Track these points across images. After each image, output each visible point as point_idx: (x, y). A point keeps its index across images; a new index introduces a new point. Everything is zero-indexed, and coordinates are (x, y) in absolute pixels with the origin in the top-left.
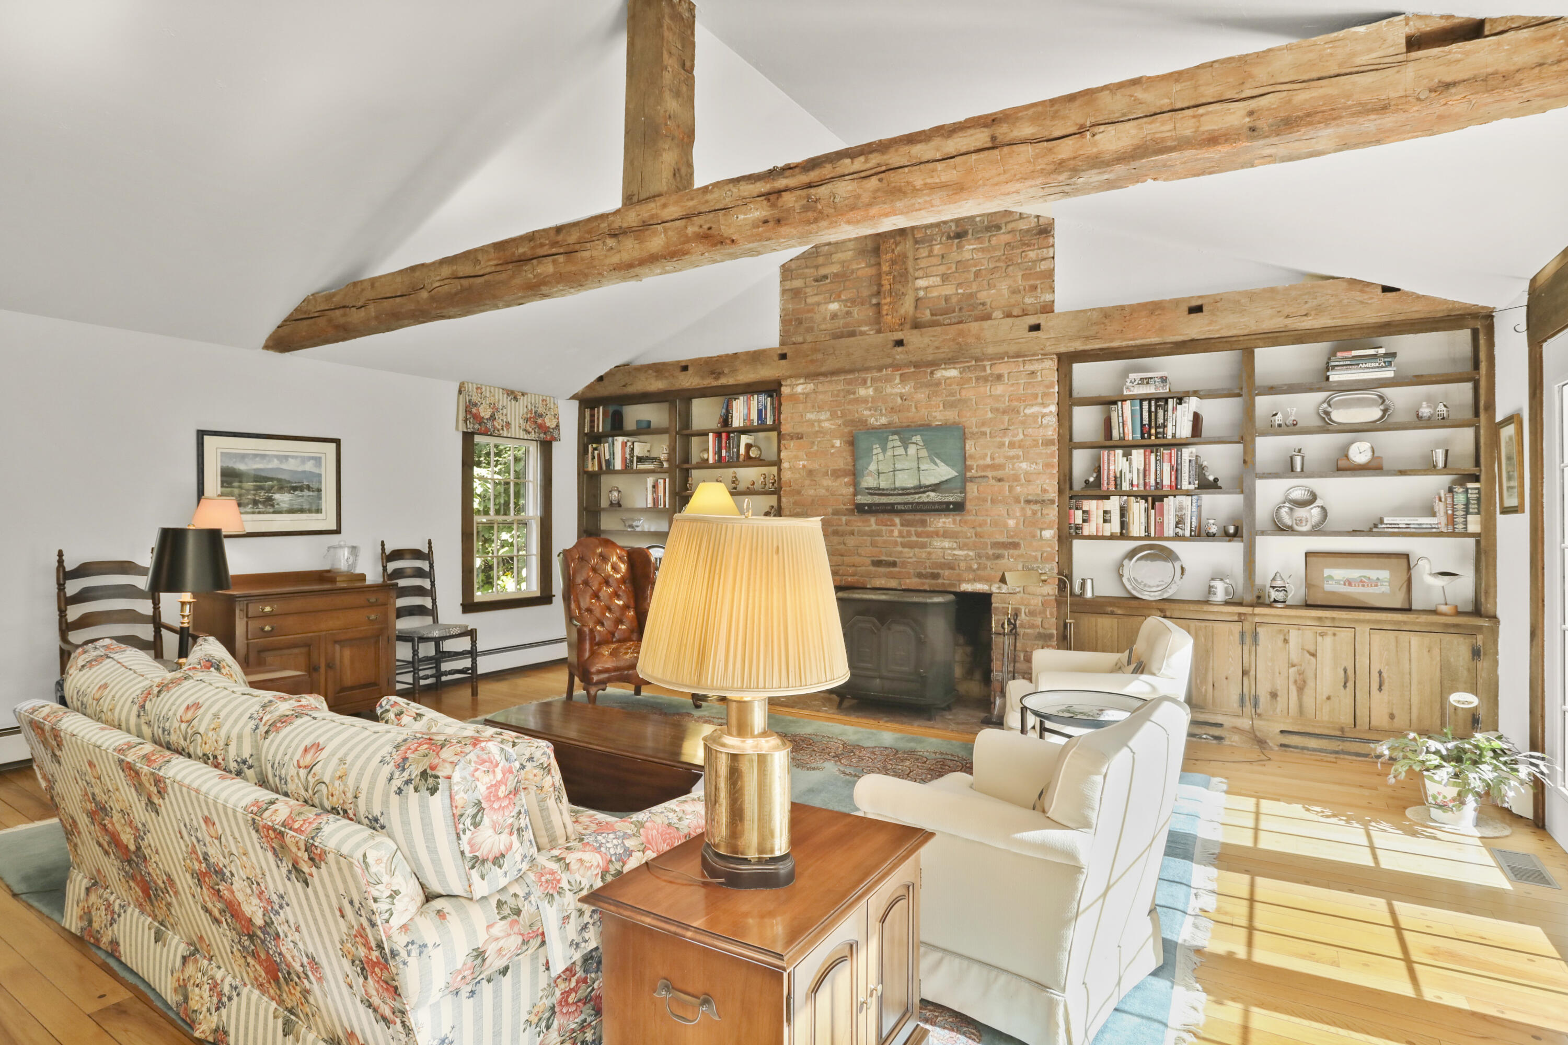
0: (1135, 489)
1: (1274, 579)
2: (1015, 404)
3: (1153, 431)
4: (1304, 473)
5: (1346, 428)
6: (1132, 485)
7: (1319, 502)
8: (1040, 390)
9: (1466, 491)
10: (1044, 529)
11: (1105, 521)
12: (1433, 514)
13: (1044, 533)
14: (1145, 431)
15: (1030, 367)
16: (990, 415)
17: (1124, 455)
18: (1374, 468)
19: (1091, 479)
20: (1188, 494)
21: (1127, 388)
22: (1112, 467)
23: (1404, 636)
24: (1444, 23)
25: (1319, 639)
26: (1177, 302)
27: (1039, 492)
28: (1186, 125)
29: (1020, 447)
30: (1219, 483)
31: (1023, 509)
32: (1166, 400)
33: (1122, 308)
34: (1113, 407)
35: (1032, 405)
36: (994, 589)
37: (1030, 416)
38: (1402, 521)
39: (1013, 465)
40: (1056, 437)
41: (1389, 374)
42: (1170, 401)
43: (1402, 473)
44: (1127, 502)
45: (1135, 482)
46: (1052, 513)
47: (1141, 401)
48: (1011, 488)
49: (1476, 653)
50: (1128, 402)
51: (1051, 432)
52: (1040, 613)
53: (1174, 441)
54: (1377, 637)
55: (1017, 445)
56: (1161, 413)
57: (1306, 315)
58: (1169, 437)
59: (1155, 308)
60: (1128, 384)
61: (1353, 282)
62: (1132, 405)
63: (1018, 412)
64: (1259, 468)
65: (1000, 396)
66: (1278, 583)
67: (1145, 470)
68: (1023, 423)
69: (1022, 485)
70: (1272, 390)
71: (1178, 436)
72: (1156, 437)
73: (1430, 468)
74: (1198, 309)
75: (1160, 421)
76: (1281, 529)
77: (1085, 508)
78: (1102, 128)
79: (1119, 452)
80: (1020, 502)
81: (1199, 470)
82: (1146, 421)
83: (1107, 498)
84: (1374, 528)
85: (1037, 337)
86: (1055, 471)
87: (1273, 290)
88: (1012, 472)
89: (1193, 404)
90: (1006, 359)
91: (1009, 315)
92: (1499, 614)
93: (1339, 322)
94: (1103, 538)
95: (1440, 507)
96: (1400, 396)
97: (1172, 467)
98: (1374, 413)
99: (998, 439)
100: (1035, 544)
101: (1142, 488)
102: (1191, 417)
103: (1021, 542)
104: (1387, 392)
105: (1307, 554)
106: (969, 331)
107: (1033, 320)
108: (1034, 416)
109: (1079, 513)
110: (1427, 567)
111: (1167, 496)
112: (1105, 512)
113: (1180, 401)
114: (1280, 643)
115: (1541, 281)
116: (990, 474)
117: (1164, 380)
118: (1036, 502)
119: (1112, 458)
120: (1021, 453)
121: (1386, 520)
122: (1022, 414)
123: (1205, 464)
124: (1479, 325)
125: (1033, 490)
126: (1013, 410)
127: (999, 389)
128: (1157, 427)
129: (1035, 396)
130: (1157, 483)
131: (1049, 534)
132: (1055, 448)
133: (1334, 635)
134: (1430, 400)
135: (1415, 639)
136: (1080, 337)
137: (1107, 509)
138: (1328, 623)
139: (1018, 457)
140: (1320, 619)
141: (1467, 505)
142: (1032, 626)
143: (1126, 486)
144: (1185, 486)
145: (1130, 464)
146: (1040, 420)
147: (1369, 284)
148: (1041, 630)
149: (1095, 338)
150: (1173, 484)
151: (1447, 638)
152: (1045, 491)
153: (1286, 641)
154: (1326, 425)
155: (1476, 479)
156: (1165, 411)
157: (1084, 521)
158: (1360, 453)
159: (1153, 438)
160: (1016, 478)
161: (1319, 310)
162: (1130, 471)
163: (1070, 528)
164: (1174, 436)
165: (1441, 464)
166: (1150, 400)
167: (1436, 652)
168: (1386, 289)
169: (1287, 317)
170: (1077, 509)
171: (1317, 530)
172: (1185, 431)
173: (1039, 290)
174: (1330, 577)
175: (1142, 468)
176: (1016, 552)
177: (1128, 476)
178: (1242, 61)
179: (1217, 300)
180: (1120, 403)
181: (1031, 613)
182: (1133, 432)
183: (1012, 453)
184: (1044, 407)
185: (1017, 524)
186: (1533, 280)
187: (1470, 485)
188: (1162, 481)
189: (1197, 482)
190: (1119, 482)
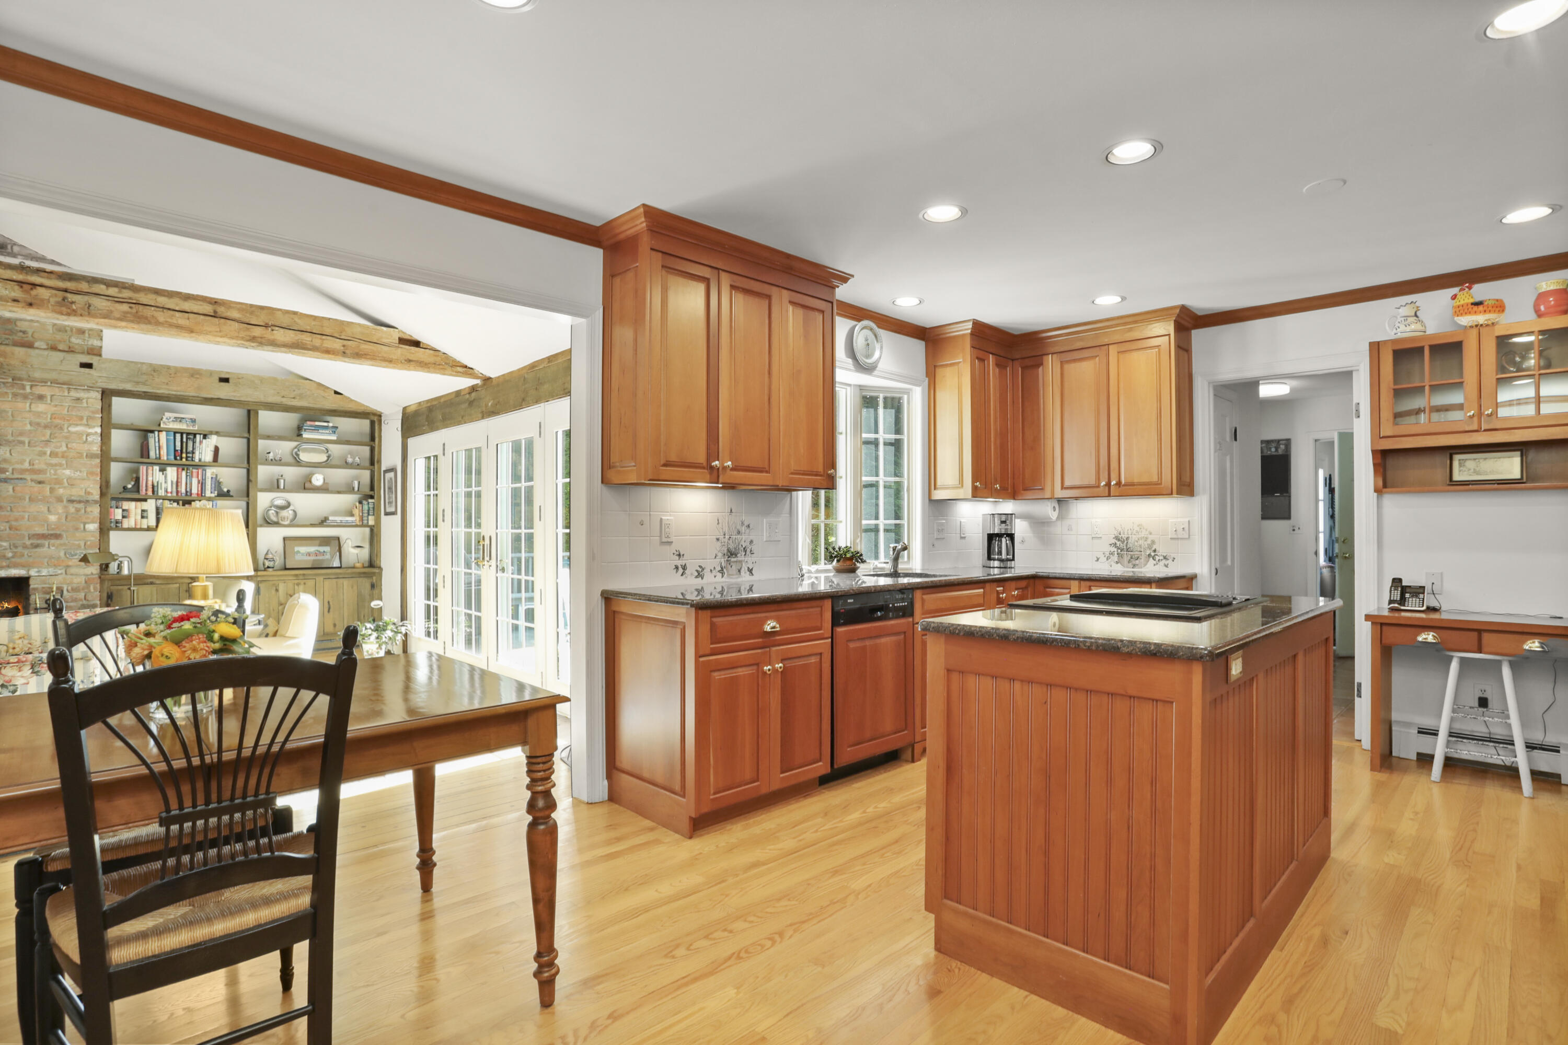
0: (169, 495)
1: (267, 554)
2: (57, 421)
3: (184, 455)
4: (285, 490)
5: (308, 465)
6: (166, 491)
7: (291, 507)
8: (86, 414)
9: (368, 503)
10: (88, 523)
11: (143, 517)
12: (352, 515)
13: (87, 526)
14: (178, 454)
15: (74, 394)
16: (28, 427)
17: (160, 470)
18: (324, 489)
19: (129, 486)
20: (209, 499)
21: (164, 423)
22: (150, 479)
23: (340, 581)
24: (409, 338)
25: (296, 587)
26: (211, 373)
27: (83, 494)
28: (317, 341)
29: (63, 457)
30: (231, 493)
31: (66, 507)
32: (195, 435)
33: (169, 368)
34: (150, 435)
35: (77, 425)
36: (33, 573)
37: (75, 433)
38: (338, 519)
39: (56, 471)
40: (99, 452)
41: (334, 438)
42: (198, 436)
43: (339, 492)
44: (162, 504)
45: (169, 490)
46: (95, 510)
47: (175, 433)
48: (52, 490)
49: (373, 586)
50: (164, 433)
51: (96, 449)
52: (83, 589)
53: (200, 464)
54: (327, 582)
55: (60, 455)
56: (190, 444)
57: (294, 398)
58: (197, 460)
59: (194, 373)
60: (164, 419)
61: (320, 385)
62: (167, 435)
63: (61, 429)
64: (260, 485)
65: (41, 413)
66: (270, 556)
67: (177, 482)
68: (66, 438)
69: (65, 488)
70: (269, 437)
71: (203, 460)
72: (187, 460)
73: (350, 490)
74: (226, 380)
75: (190, 449)
76: (268, 523)
77: (124, 508)
78: (277, 328)
79: (157, 468)
80: (62, 501)
81: (217, 484)
82: (178, 448)
83: (145, 500)
84: (323, 522)
85: (89, 374)
86: (98, 478)
87: (275, 379)
88: (55, 477)
89: (213, 440)
90: (49, 384)
91: (54, 348)
92: (383, 565)
93: (311, 405)
94: (141, 529)
95: (356, 512)
96: (336, 449)
97: (199, 481)
98: (322, 458)
99: (39, 449)
100: (77, 534)
101: (175, 494)
102: (213, 449)
103: (63, 533)
104: (330, 446)
105: (285, 539)
106: (13, 354)
107: (86, 359)
108: (79, 434)
109: (120, 511)
110: (350, 543)
111: (194, 501)
112: (143, 511)
113: (205, 437)
114: (273, 592)
115: (409, 410)
116: (28, 477)
117: (193, 421)
118: (80, 502)
119: (150, 472)
120: (64, 462)
121: (331, 518)
122: (66, 430)
123: (221, 480)
124: (375, 419)
125: (76, 492)
126: (56, 426)
127: (40, 407)
128: (187, 453)
129: (81, 418)
130: (187, 492)
131: (93, 527)
132: (98, 461)
133: (305, 584)
134: (351, 453)
135: (346, 582)
136: (130, 381)
137: (144, 508)
138: (301, 577)
139: (60, 465)
140: (296, 575)
141: (369, 510)
142: (75, 600)
143: (161, 493)
144: (208, 494)
145: (166, 477)
146: (84, 438)
147: (328, 388)
148: (85, 602)
149: (144, 384)
150: (200, 492)
151: (360, 580)
152: (89, 493)
153: (277, 590)
154: (298, 462)
155: (372, 497)
156: (194, 442)
157: (124, 517)
158: (318, 480)
159: (184, 460)
160: (59, 482)
161: (301, 396)
162: (166, 482)
163: (111, 522)
164: (200, 460)
165: (356, 489)
166: (182, 434)
167: (355, 587)
168: (336, 393)
169: (283, 397)
170: (117, 508)
171: (292, 525)
172: (208, 457)
173: (87, 335)
174: (298, 552)
175: (175, 480)
176: (58, 542)
177: (164, 486)
178: (342, 322)
179: (240, 377)
180: (156, 433)
181: (74, 590)
182: (168, 455)
183: (54, 461)
184: (90, 428)
185: (59, 519)
186: (405, 409)
187: (370, 501)
188: (191, 490)
189: (216, 492)
190: (156, 489)
